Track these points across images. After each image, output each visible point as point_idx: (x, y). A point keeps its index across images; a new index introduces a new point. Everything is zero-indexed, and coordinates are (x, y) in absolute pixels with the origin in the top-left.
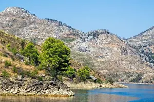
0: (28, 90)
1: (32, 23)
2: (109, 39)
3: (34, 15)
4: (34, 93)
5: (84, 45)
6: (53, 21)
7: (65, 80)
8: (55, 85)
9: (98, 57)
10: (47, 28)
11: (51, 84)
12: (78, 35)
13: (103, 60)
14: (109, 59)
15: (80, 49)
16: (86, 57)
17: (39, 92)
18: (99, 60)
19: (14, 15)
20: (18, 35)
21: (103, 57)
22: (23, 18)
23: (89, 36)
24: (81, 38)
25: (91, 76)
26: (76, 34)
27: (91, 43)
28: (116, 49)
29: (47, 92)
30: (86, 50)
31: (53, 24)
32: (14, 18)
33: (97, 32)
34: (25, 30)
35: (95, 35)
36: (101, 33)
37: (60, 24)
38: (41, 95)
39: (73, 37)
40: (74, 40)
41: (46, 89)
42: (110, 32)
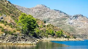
0: (8, 41)
1: (48, 12)
2: (83, 19)
3: (49, 8)
4: (11, 42)
5: (71, 21)
6: (57, 10)
7: (49, 36)
8: (24, 38)
9: (77, 27)
10: (55, 14)
11: (22, 38)
12: (69, 17)
13: (80, 28)
14: (83, 27)
15: (69, 23)
16: (72, 27)
17: (14, 42)
18: (78, 28)
19: (40, 8)
20: (42, 17)
21: (80, 27)
22: (44, 9)
23: (73, 17)
24: (70, 18)
25: (64, 35)
26: (68, 16)
27: (74, 20)
28: (86, 23)
29: (19, 42)
30: (72, 24)
31: (57, 12)
32: (40, 9)
33: (77, 15)
34: (45, 15)
35: (76, 17)
36: (79, 16)
37: (61, 12)
38: (15, 44)
39: (66, 18)
40: (67, 19)
41: (18, 41)
42: (83, 15)
